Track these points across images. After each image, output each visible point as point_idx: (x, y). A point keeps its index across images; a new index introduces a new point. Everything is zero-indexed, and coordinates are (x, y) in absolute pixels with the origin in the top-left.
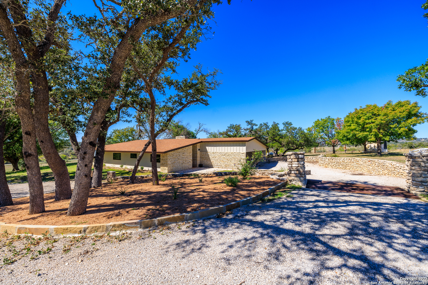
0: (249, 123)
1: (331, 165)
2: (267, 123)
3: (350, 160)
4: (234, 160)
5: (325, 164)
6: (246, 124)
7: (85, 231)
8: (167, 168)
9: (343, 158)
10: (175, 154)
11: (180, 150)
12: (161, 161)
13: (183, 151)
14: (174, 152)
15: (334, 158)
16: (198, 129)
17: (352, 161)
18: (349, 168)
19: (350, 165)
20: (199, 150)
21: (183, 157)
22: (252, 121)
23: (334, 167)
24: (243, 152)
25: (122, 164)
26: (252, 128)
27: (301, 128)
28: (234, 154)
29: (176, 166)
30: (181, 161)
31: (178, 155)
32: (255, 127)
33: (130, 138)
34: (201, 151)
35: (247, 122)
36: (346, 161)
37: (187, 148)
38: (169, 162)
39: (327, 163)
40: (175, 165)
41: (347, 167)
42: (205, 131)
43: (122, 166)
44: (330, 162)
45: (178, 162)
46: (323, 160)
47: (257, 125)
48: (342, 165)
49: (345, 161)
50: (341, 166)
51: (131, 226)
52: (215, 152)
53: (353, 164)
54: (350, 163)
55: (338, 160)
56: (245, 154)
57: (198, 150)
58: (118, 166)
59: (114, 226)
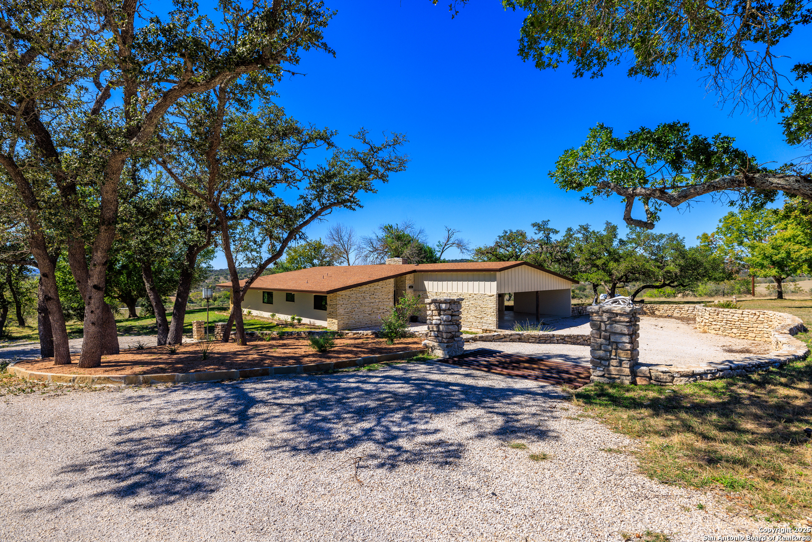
0: (539, 227)
1: (715, 327)
2: (588, 225)
3: (756, 317)
4: (474, 309)
5: (703, 324)
6: (534, 229)
7: (74, 381)
8: (336, 321)
9: (740, 311)
10: (354, 295)
11: (364, 288)
12: (328, 307)
13: (372, 289)
14: (352, 292)
15: (721, 310)
16: (443, 241)
17: (759, 319)
18: (754, 335)
19: (754, 329)
20: (411, 287)
21: (373, 301)
22: (546, 223)
23: (720, 332)
24: (492, 294)
25: (275, 311)
26: (548, 237)
27: (677, 235)
28: (475, 297)
29: (357, 317)
30: (367, 309)
31: (362, 298)
32: (554, 238)
33: (315, 261)
34: (414, 291)
35: (534, 225)
36: (747, 319)
37: (380, 283)
38: (341, 311)
39: (707, 321)
40: (354, 316)
41: (750, 334)
42: (460, 245)
43: (273, 316)
44: (712, 320)
45: (359, 310)
46: (700, 314)
47: (556, 232)
48: (737, 328)
49: (745, 319)
50: (735, 331)
51: (115, 380)
52: (441, 293)
53: (762, 326)
54: (756, 325)
55: (729, 317)
56: (495, 296)
57: (407, 288)
58: (267, 315)
59: (99, 378)
